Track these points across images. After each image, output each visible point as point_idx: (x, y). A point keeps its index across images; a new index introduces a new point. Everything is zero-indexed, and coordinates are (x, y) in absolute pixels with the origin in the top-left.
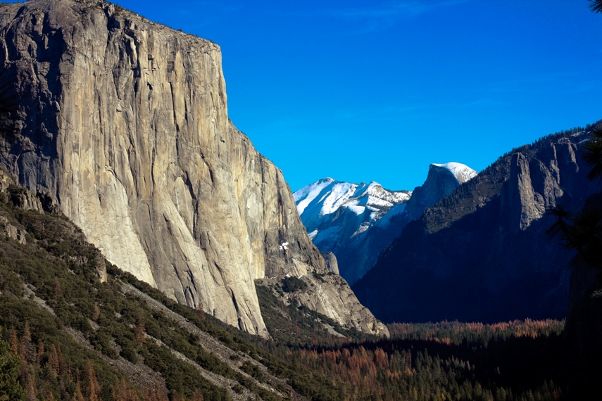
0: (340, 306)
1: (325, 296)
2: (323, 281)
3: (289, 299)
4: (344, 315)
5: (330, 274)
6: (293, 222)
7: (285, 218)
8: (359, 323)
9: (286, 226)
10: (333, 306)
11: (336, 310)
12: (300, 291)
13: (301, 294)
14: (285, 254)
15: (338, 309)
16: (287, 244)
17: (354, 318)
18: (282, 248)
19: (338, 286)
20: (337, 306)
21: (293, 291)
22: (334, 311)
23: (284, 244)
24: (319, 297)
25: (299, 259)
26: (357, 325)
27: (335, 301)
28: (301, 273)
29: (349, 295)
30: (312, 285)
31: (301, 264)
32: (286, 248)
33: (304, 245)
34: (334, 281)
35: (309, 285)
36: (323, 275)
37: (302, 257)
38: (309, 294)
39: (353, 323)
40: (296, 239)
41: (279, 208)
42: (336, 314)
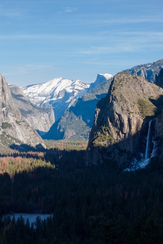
0: (26, 135)
1: (19, 131)
2: (19, 125)
3: (3, 132)
4: (27, 139)
5: (23, 121)
6: (9, 99)
7: (5, 98)
8: (33, 143)
9: (5, 101)
10: (22, 135)
11: (23, 137)
12: (8, 128)
13: (8, 130)
14: (4, 112)
15: (24, 137)
16: (5, 108)
17: (31, 140)
18: (3, 110)
19: (26, 127)
20: (24, 135)
21: (5, 128)
22: (22, 137)
23: (4, 108)
24: (16, 131)
25: (10, 115)
26: (32, 144)
27: (23, 133)
28: (10, 120)
29: (30, 131)
30: (14, 126)
31: (11, 117)
32: (4, 110)
33: (13, 109)
34: (24, 125)
35: (13, 126)
36: (20, 122)
37: (11, 114)
38: (12, 130)
39: (30, 143)
40: (10, 106)
41: (2, 93)
42: (23, 139)
